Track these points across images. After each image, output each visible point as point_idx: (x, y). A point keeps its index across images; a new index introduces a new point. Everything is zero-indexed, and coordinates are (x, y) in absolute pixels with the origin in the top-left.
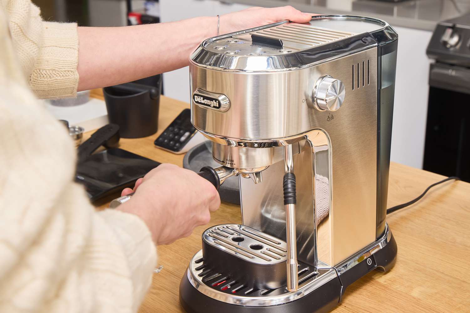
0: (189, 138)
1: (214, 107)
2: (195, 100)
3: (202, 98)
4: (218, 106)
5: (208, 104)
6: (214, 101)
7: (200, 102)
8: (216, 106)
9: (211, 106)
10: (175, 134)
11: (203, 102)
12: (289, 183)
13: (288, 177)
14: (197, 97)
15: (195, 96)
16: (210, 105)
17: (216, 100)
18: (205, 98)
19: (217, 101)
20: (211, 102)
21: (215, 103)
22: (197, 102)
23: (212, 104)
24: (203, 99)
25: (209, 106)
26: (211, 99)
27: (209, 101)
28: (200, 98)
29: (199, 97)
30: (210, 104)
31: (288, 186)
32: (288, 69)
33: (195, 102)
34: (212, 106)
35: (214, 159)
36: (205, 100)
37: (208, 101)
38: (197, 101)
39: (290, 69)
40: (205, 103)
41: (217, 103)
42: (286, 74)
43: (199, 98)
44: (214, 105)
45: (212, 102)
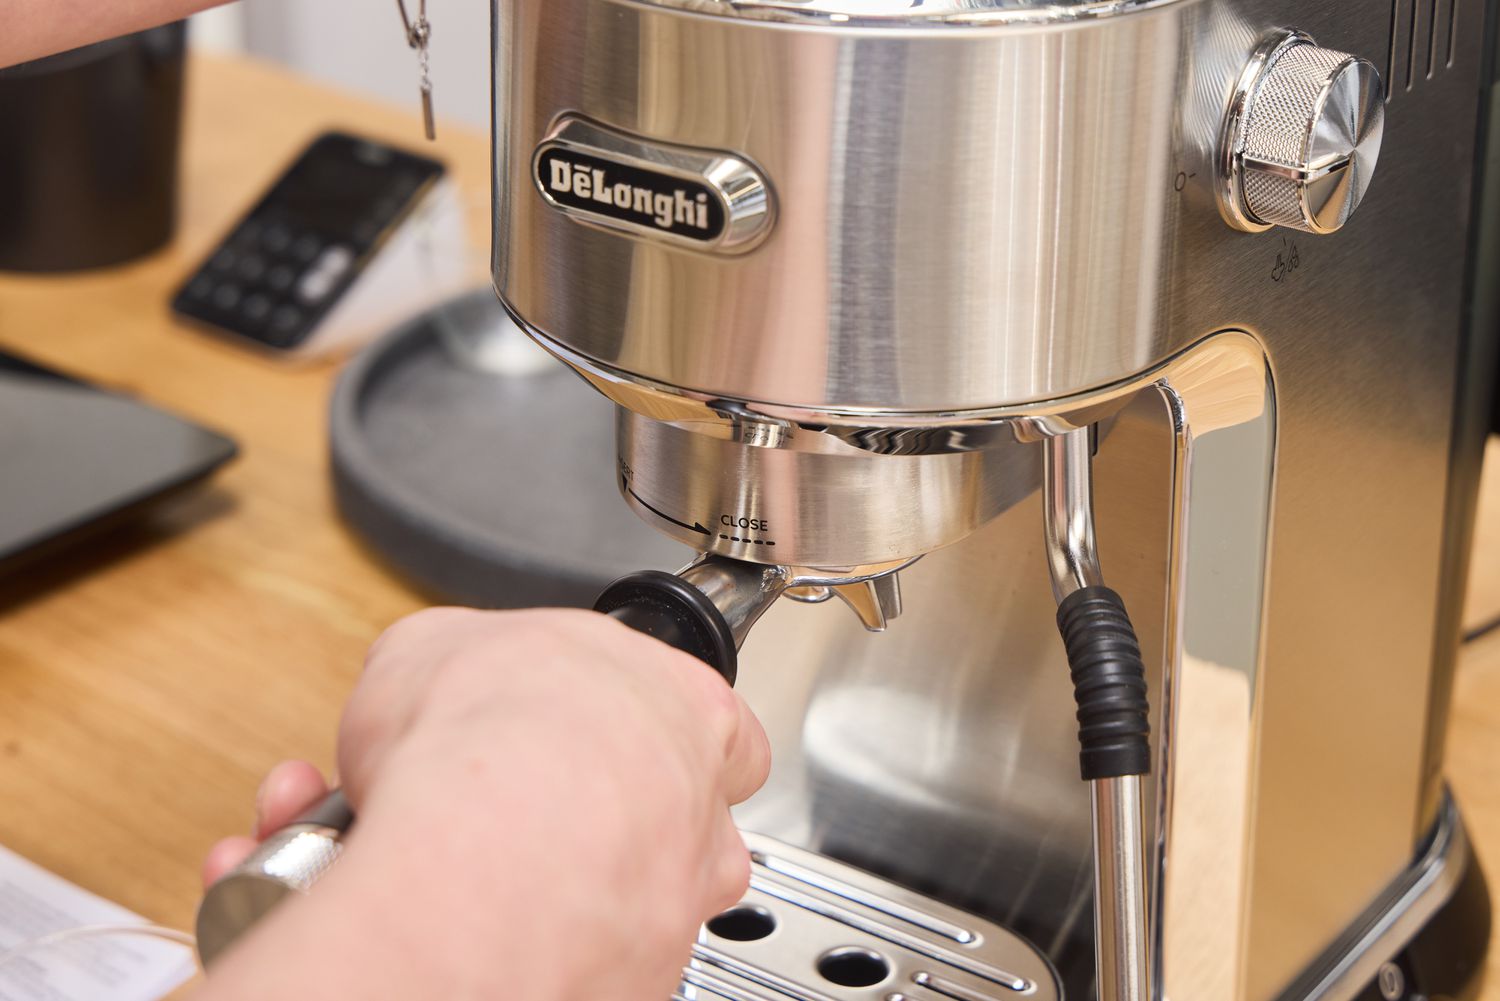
0: (343, 285)
1: (679, 228)
2: (556, 185)
3: (599, 175)
4: (702, 223)
5: (638, 207)
6: (680, 195)
7: (586, 194)
8: (690, 221)
9: (658, 221)
10: (275, 259)
11: (603, 196)
12: (1108, 656)
13: (1093, 617)
14: (566, 167)
15: (556, 165)
16: (655, 215)
17: (693, 189)
18: (616, 174)
19: (702, 197)
20: (659, 198)
21: (689, 204)
22: (569, 198)
23: (668, 212)
24: (609, 182)
25: (648, 220)
26: (661, 184)
27: (647, 194)
28: (590, 175)
29: (577, 167)
30: (649, 210)
31: (1102, 675)
32: (1072, 11)
33: (549, 197)
34: (668, 223)
35: (628, 500)
36: (619, 187)
37: (639, 192)
38: (565, 187)
39: (1083, 8)
40: (618, 202)
41: (702, 211)
42: (1058, 36)
43: (577, 176)
44: (680, 218)
45: (668, 200)
